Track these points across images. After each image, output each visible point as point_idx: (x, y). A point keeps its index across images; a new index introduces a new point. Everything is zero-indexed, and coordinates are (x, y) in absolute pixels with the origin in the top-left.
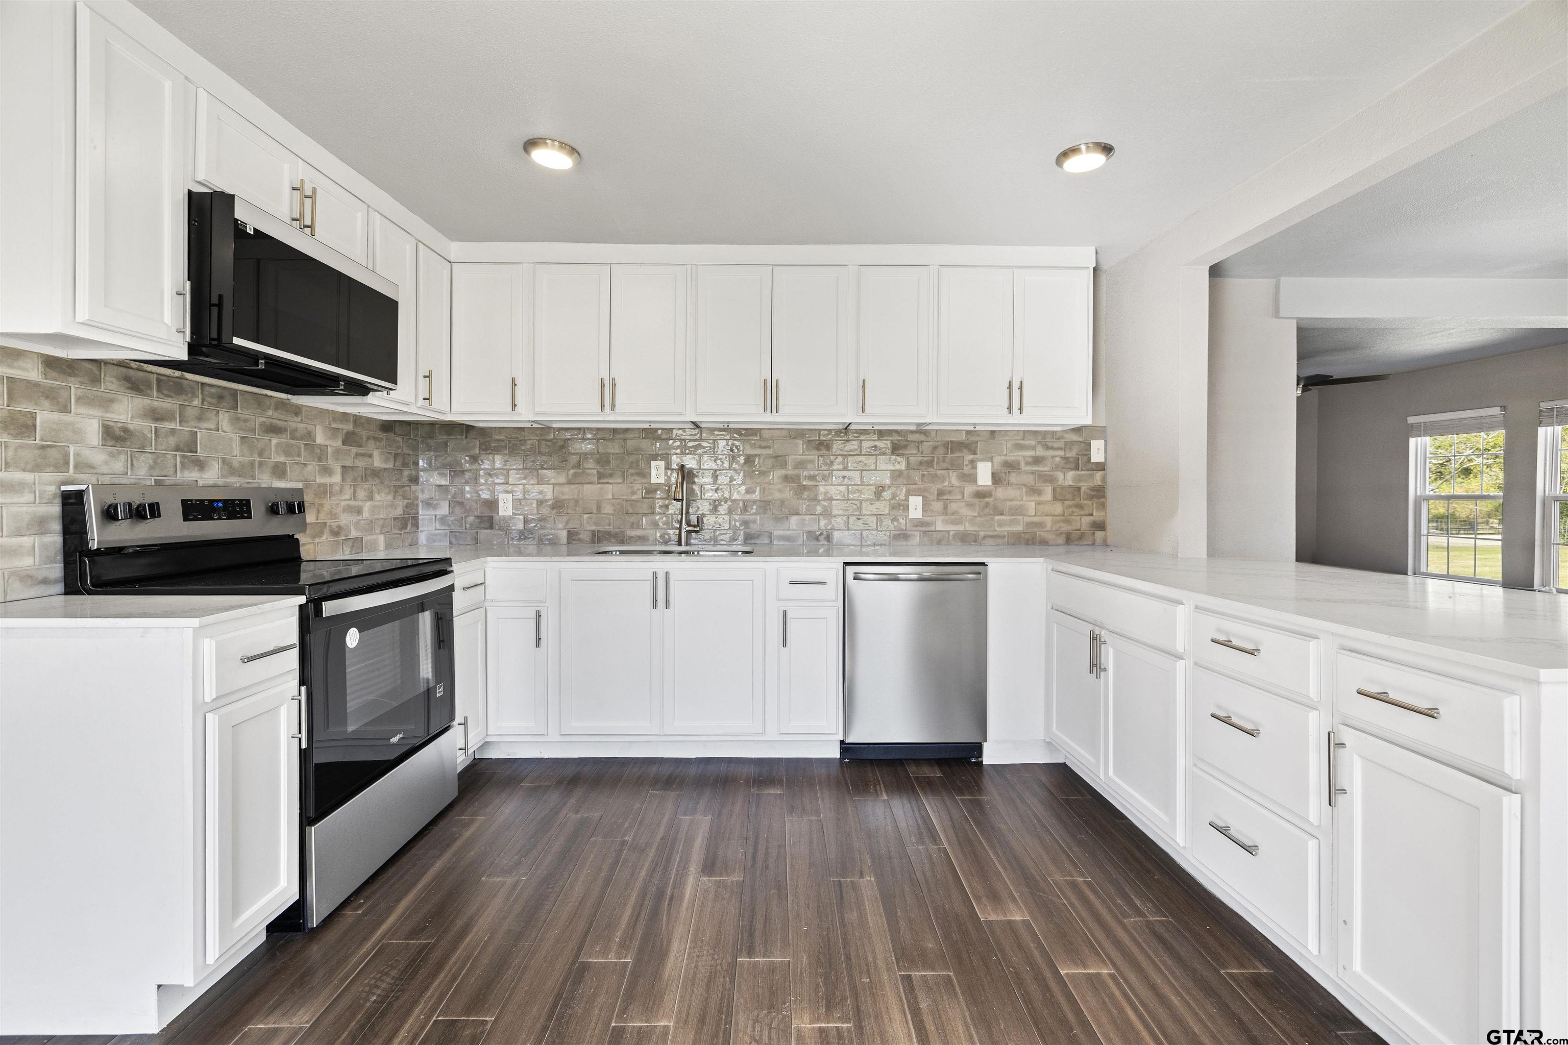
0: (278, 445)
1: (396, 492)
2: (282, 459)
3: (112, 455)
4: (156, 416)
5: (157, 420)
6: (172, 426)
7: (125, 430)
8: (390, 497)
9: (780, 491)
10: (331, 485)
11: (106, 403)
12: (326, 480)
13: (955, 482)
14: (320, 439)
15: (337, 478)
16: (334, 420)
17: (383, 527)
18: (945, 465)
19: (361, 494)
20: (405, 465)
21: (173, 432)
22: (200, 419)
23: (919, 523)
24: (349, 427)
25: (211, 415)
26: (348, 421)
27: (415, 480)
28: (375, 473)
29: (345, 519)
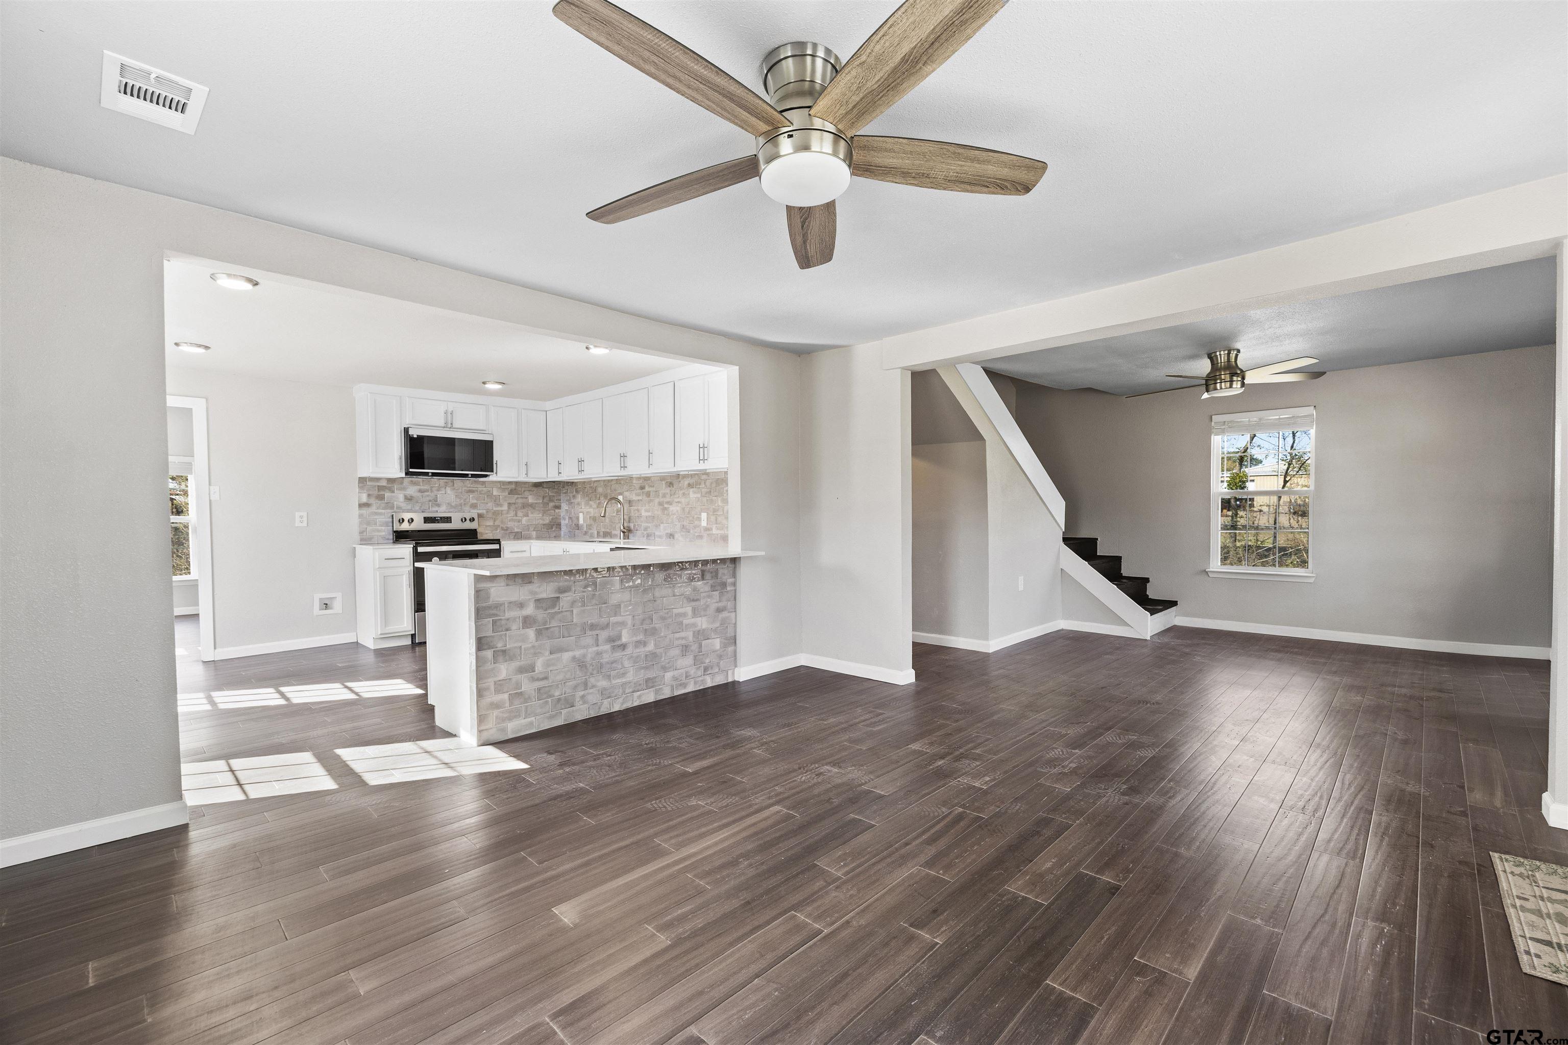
0: (472, 497)
1: (544, 513)
2: (475, 501)
3: (407, 504)
4: (420, 491)
5: (422, 492)
6: (427, 494)
7: (411, 497)
8: (541, 515)
9: (657, 511)
10: (502, 511)
11: (404, 489)
12: (499, 509)
13: (720, 504)
14: (495, 493)
15: (505, 507)
16: (503, 485)
17: (535, 528)
18: (716, 494)
19: (520, 514)
20: (551, 500)
21: (428, 496)
22: (438, 490)
23: (707, 529)
24: (513, 486)
25: (443, 489)
26: (512, 484)
27: (559, 507)
28: (532, 506)
29: (510, 524)
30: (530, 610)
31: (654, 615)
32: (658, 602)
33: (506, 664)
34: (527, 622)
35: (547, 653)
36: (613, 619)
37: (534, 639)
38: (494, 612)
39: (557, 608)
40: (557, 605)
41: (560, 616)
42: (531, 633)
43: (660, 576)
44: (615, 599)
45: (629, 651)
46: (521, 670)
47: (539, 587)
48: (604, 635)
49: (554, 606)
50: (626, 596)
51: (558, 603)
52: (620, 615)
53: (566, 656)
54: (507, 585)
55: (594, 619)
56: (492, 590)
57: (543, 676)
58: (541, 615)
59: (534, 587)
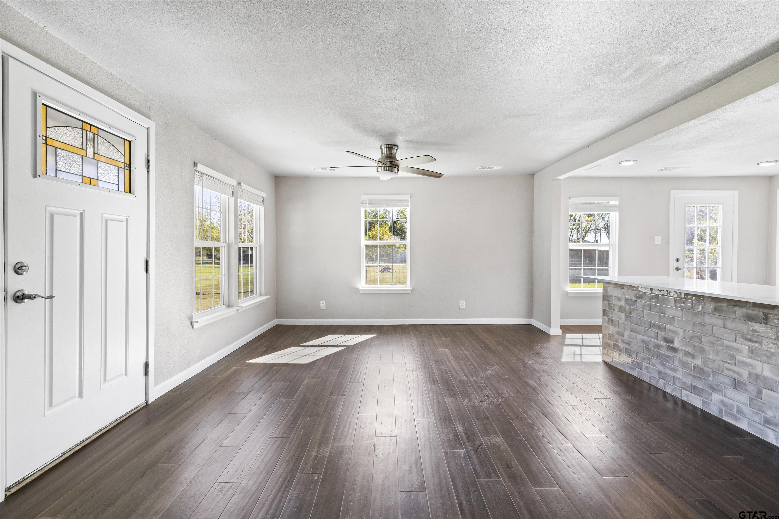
30: (623, 303)
31: (703, 337)
32: (708, 327)
33: (612, 327)
34: (621, 309)
35: (630, 330)
36: (668, 327)
37: (624, 319)
38: (609, 299)
39: (635, 307)
40: (636, 305)
41: (637, 311)
42: (623, 315)
43: (711, 306)
44: (671, 312)
45: (680, 355)
46: (618, 333)
47: (627, 292)
48: (662, 334)
49: (634, 305)
50: (679, 313)
51: (636, 304)
52: (674, 326)
53: (640, 337)
54: (614, 287)
55: (656, 321)
56: (609, 288)
57: (628, 342)
58: (627, 308)
59: (625, 291)
